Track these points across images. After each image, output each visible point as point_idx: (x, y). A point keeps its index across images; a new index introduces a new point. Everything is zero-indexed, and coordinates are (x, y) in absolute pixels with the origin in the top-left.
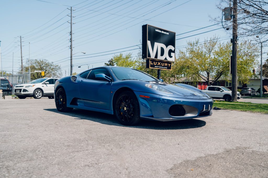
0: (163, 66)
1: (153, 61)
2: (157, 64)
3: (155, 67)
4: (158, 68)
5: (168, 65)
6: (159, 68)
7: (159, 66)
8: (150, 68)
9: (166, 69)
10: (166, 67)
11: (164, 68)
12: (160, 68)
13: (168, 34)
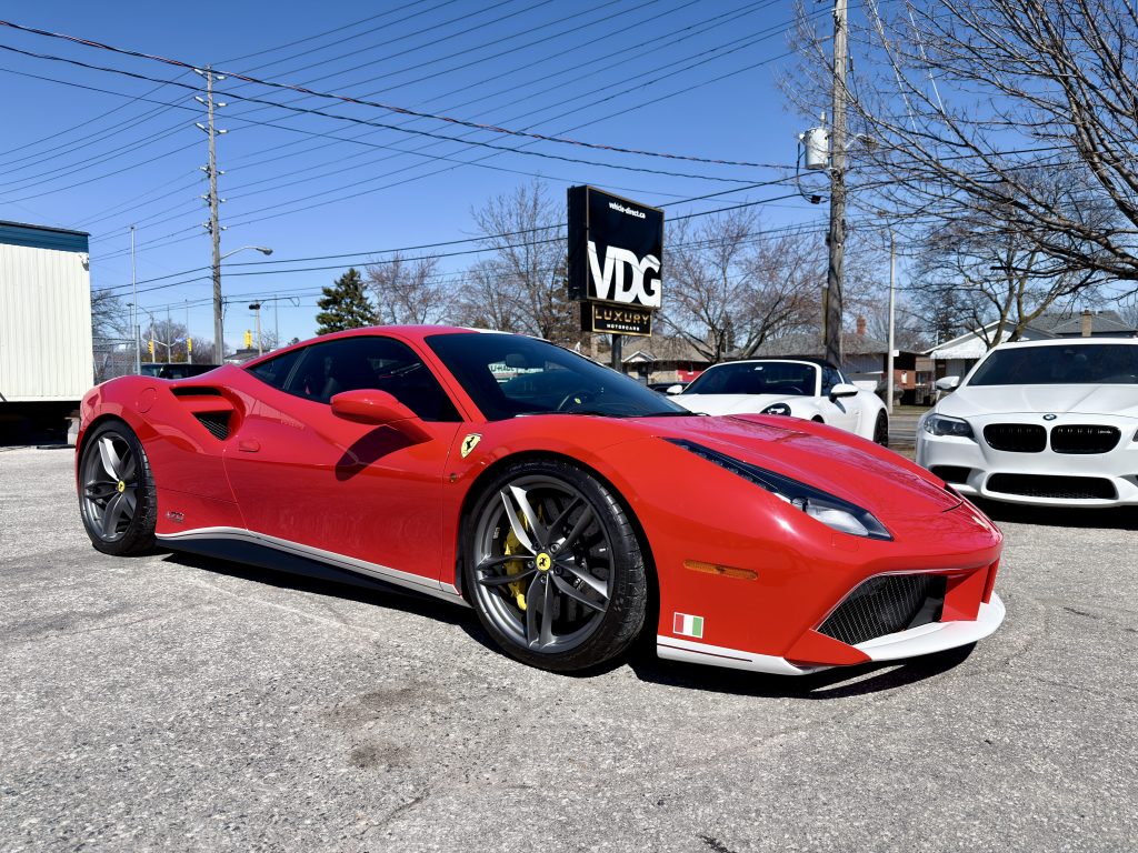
0: (629, 324)
1: (602, 306)
2: (614, 316)
3: (609, 326)
4: (614, 329)
5: (642, 320)
6: (618, 329)
7: (618, 323)
8: (594, 330)
9: (636, 331)
10: (636, 325)
11: (633, 331)
12: (622, 330)
13: (643, 216)
